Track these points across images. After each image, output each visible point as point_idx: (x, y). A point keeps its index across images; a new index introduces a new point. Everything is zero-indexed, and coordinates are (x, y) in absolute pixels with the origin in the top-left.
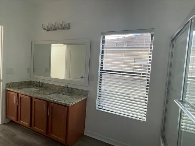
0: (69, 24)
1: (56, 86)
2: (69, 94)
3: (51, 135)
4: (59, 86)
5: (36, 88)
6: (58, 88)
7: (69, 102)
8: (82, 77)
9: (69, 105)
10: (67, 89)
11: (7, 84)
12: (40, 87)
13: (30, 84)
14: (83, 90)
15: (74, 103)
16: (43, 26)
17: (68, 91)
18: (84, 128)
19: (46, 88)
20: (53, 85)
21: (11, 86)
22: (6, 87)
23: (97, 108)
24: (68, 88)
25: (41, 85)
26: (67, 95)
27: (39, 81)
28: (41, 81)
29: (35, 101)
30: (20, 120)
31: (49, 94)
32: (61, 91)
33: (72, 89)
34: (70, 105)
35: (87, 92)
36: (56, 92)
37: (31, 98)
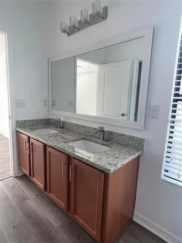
0: (106, 9)
1: (84, 127)
2: (105, 143)
3: (75, 216)
4: (89, 127)
5: (56, 130)
6: (86, 130)
7: (110, 164)
8: (123, 115)
9: (109, 170)
10: (102, 133)
11: (17, 122)
12: (60, 128)
13: (48, 123)
14: (133, 137)
15: (119, 166)
16: (63, 26)
17: (103, 136)
18: (134, 208)
19: (69, 130)
20: (80, 126)
21: (22, 125)
22: (17, 126)
23: (163, 177)
24: (103, 131)
25: (61, 125)
26: (102, 144)
27: (60, 119)
28: (62, 119)
29: (50, 152)
30: (33, 177)
31: (73, 141)
32: (91, 136)
33: (111, 133)
34: (112, 171)
35: (141, 141)
36: (83, 137)
37: (45, 146)
